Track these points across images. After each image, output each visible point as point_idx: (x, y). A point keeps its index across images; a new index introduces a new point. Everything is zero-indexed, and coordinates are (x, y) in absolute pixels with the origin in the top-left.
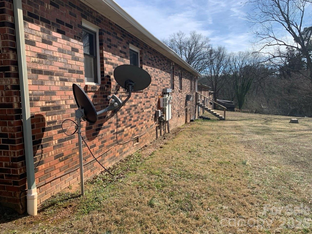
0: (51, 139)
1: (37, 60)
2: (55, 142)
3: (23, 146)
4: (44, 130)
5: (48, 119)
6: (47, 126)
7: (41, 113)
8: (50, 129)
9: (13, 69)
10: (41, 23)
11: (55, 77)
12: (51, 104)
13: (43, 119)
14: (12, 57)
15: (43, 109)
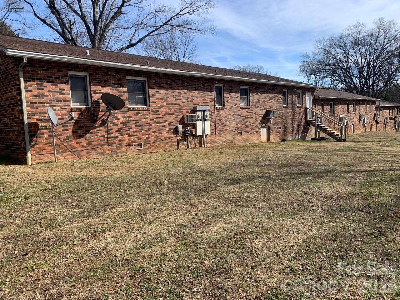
0: (43, 134)
1: (33, 98)
2: (46, 136)
3: (24, 135)
4: (38, 129)
5: (40, 125)
6: (40, 128)
7: (36, 121)
8: (42, 129)
9: (19, 103)
10: (36, 81)
11: (46, 105)
12: (43, 118)
13: (38, 125)
14: (19, 98)
15: (37, 120)
